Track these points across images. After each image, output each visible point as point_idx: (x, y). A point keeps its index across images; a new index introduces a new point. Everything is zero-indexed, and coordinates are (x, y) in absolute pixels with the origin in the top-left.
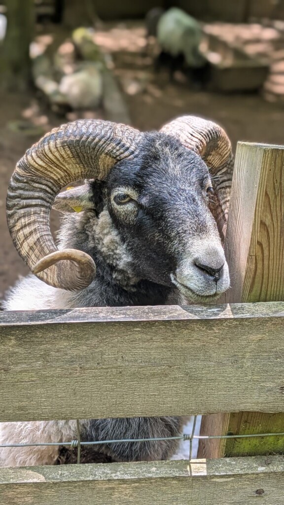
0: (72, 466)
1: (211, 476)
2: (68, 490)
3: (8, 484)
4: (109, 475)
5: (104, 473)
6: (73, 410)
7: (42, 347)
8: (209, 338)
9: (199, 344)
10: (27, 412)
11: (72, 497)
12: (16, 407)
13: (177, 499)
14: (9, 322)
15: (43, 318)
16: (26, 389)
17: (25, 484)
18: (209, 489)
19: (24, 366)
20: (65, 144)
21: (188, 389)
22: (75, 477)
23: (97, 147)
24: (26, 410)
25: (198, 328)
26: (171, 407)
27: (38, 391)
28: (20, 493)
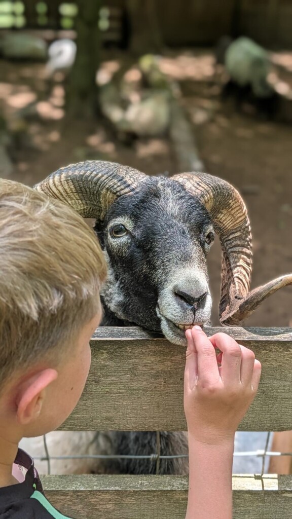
0: (151, 477)
1: (282, 491)
2: (147, 498)
3: (91, 491)
4: (186, 486)
5: (181, 484)
6: (156, 422)
7: (131, 361)
8: (286, 359)
9: (275, 364)
10: (113, 422)
11: (151, 506)
12: (103, 418)
13: (249, 512)
14: (102, 337)
15: (133, 334)
16: (114, 400)
17: (108, 491)
18: (280, 503)
19: (113, 378)
20: (69, 178)
21: (264, 406)
22: (154, 487)
23: (99, 182)
24: (112, 420)
25: (276, 349)
26: (247, 423)
27: (125, 403)
28: (102, 500)
